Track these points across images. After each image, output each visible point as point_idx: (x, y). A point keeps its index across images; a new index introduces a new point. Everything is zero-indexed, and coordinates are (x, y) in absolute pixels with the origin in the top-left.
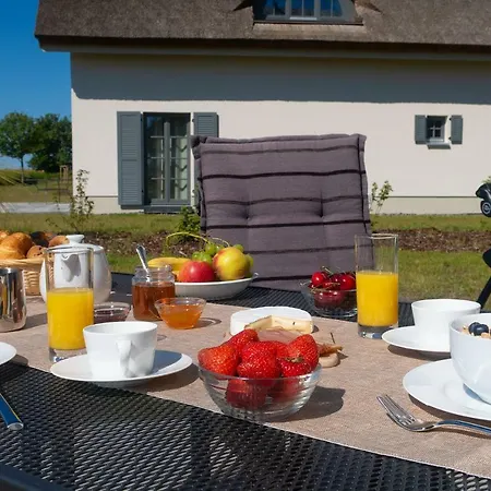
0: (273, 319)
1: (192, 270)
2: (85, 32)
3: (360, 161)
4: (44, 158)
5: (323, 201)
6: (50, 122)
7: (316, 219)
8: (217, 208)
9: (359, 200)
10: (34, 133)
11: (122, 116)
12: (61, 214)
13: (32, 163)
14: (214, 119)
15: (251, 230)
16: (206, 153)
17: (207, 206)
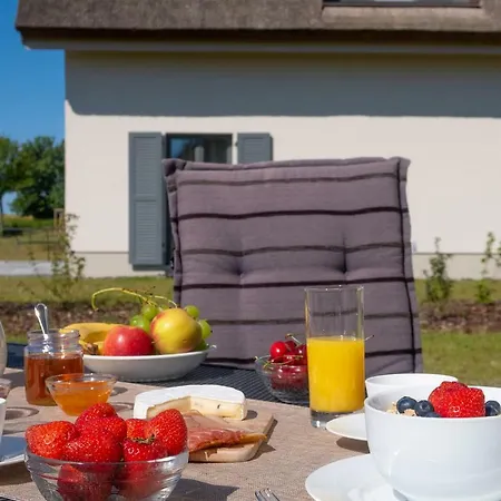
0: (193, 401)
1: (121, 339)
2: (85, 22)
3: (400, 194)
4: (33, 198)
5: (346, 251)
6: (41, 149)
7: (337, 276)
8: (197, 261)
9: (398, 250)
10: (19, 165)
11: (136, 139)
12: (39, 276)
13: (15, 206)
14: (265, 142)
15: (243, 291)
16: (185, 183)
17: (184, 257)
